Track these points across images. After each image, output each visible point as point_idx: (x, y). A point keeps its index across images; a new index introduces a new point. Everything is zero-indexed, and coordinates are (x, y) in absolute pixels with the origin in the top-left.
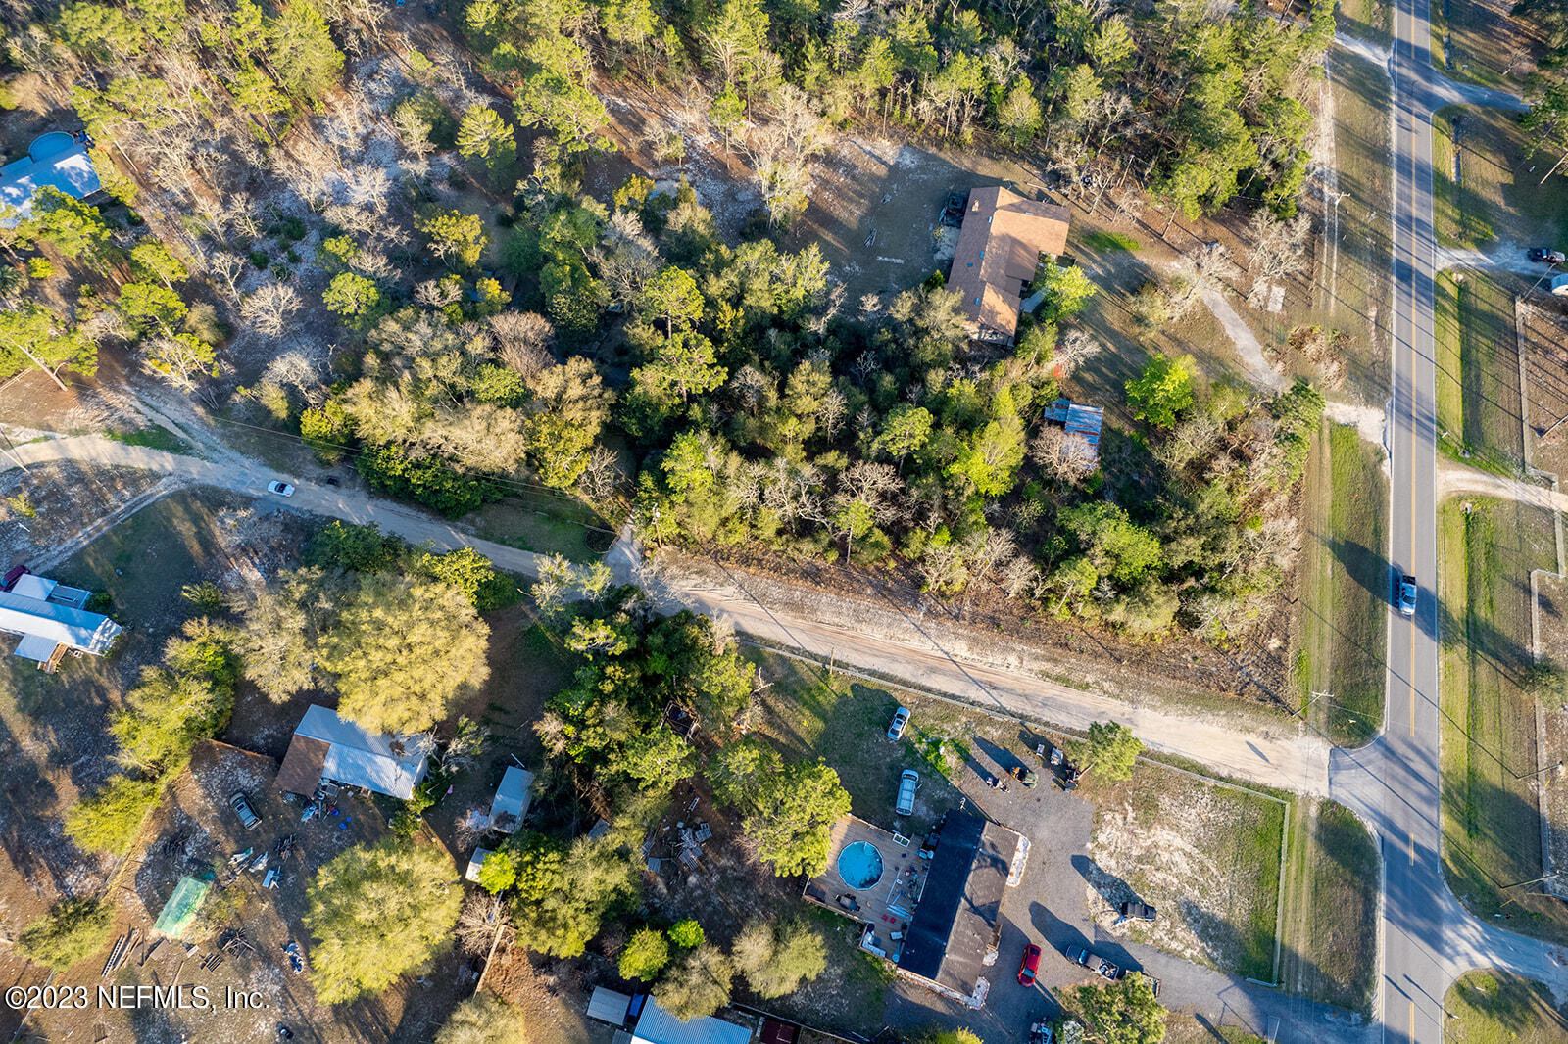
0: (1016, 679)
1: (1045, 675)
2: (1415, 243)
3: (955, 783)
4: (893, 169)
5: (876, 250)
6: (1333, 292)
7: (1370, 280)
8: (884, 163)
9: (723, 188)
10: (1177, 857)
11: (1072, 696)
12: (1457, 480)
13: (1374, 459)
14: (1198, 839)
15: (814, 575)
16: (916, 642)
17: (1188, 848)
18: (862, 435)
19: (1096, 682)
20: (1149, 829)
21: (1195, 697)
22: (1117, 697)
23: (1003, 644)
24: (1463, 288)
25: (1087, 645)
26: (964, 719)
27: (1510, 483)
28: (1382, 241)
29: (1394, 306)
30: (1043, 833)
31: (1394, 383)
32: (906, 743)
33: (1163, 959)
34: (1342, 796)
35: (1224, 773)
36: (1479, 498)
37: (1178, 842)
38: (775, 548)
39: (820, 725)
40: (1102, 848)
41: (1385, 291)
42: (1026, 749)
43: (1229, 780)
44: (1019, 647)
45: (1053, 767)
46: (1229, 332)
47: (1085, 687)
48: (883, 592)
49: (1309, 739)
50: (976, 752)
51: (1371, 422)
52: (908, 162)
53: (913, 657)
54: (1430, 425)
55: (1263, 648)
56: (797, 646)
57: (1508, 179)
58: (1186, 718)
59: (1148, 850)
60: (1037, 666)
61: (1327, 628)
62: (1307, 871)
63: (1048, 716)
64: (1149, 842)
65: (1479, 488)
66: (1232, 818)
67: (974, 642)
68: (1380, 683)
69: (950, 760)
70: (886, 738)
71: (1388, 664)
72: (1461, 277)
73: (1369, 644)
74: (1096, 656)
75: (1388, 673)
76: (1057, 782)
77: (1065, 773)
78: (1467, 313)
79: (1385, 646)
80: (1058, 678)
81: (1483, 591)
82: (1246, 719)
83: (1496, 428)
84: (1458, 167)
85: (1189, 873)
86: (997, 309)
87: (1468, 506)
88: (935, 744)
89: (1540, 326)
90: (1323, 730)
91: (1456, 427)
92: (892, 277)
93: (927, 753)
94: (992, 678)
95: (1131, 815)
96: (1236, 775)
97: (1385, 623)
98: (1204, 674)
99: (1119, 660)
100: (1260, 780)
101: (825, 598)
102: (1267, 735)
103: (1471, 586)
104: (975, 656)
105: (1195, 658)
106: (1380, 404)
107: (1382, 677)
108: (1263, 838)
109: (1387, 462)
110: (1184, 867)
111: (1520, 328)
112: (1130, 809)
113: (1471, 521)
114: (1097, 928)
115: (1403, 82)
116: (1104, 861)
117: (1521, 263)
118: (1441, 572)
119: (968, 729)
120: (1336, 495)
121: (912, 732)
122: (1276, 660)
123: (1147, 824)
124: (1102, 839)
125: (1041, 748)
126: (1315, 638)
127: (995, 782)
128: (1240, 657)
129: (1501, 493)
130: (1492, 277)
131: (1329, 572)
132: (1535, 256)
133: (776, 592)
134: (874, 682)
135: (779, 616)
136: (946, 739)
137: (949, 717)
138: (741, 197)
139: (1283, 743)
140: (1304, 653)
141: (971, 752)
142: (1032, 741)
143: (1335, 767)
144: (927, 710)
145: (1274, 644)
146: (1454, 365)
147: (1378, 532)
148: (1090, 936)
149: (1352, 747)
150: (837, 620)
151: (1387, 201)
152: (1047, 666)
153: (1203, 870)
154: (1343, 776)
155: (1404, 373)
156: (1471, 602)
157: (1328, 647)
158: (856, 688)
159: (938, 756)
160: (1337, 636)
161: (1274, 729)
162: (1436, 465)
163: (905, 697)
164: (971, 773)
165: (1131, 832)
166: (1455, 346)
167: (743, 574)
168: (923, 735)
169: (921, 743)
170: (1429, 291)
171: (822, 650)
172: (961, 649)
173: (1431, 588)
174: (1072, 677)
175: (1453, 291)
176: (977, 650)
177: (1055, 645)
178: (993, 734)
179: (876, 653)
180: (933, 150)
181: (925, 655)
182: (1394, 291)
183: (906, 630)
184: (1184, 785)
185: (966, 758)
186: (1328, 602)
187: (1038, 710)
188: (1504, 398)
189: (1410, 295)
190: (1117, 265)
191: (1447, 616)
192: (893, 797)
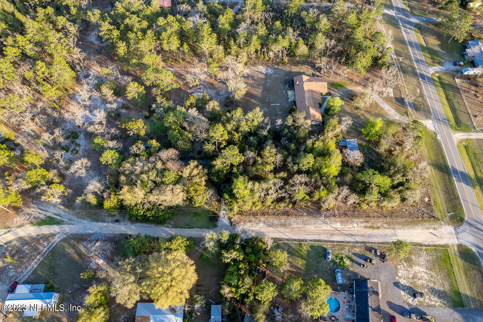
0: (358, 231)
1: (366, 227)
2: (422, 67)
3: (351, 269)
4: (266, 75)
5: (270, 103)
6: (405, 86)
7: (414, 81)
8: (263, 73)
9: (214, 91)
10: (423, 274)
11: (376, 232)
12: (459, 136)
13: (434, 135)
14: (427, 267)
15: (286, 213)
16: (324, 227)
17: (425, 270)
18: (290, 165)
19: (381, 225)
20: (412, 267)
21: (410, 222)
22: (389, 228)
23: (351, 221)
24: (439, 78)
25: (375, 214)
26: (347, 248)
27: (473, 134)
28: (414, 69)
29: (423, 87)
30: (382, 278)
31: (432, 111)
32: (332, 261)
33: (431, 309)
34: (463, 242)
35: (427, 244)
36: (467, 140)
37: (422, 269)
38: (272, 207)
39: (304, 262)
40: (400, 277)
41: (419, 83)
42: (368, 252)
43: (429, 246)
44: (356, 220)
45: (378, 256)
46: (381, 106)
47: (378, 228)
48: (310, 214)
49: (447, 226)
50: (354, 258)
51: (429, 124)
52: (270, 72)
53: (325, 232)
54: (446, 121)
55: (424, 201)
56: (288, 238)
57: (439, 43)
58: (410, 229)
59: (414, 274)
60: (363, 225)
61: (440, 191)
62: (461, 268)
63: (371, 240)
64: (413, 272)
65: (465, 137)
66: (434, 257)
67: (342, 222)
68: (460, 204)
69: (347, 262)
70: (326, 261)
71: (461, 197)
72: (438, 75)
73: (453, 193)
74: (379, 217)
75: (461, 200)
76: (381, 260)
77: (383, 257)
78: (443, 85)
79: (457, 192)
80: (370, 227)
81: (477, 168)
82: (427, 225)
83: (463, 118)
84: (425, 42)
85: (428, 279)
86: (315, 114)
87: (464, 143)
88: (342, 259)
89: (464, 85)
90: (449, 223)
91: (453, 120)
92: (278, 110)
93: (340, 262)
94: (350, 232)
95: (405, 265)
96: (430, 243)
97: (455, 185)
98: (411, 214)
99: (386, 217)
100: (438, 243)
101: (292, 220)
102: (434, 228)
103: (473, 168)
104: (343, 227)
105: (406, 210)
106: (430, 118)
107: (460, 202)
108: (446, 262)
109: (438, 135)
110: (426, 277)
111: (459, 87)
112: (404, 263)
113: (466, 147)
114: (408, 304)
115: (401, 19)
116: (403, 282)
117: (452, 67)
118: (464, 165)
119: (349, 251)
120: (428, 149)
121: (333, 257)
122: (428, 204)
123: (411, 266)
124: (400, 275)
125: (373, 251)
126: (437, 195)
127: (364, 266)
128: (419, 206)
129: (471, 137)
130: (446, 73)
131: (434, 173)
132: (455, 64)
133: (276, 222)
134: (316, 244)
135: (280, 229)
136: (344, 256)
137: (343, 249)
138: (221, 93)
139: (440, 230)
140: (436, 200)
141: (353, 258)
142: (370, 249)
143: (457, 233)
144: (335, 248)
145: (427, 199)
146: (445, 101)
147: (443, 158)
148: (407, 307)
149: (460, 226)
150: (298, 226)
151: (410, 56)
152: (366, 224)
153: (432, 276)
154: (460, 236)
155: (433, 107)
156: (475, 172)
157: (442, 196)
158: (312, 247)
159: (344, 262)
160: (443, 192)
161: (436, 226)
162: (452, 133)
163: (327, 246)
164: (355, 265)
165: (407, 270)
166: (444, 96)
167: (264, 219)
168: (337, 257)
169: (337, 259)
170: (431, 80)
171: (296, 237)
172: (338, 226)
173: (464, 171)
174: (374, 226)
175: (437, 79)
176: (343, 225)
177: (366, 217)
178: (357, 250)
179: (314, 234)
180: (276, 66)
181: (328, 230)
182: (422, 83)
183: (320, 224)
184: (417, 251)
185: (352, 260)
186: (437, 182)
187: (368, 239)
188: (462, 108)
189: (426, 83)
190: (343, 92)
191: (470, 178)
192: (335, 280)
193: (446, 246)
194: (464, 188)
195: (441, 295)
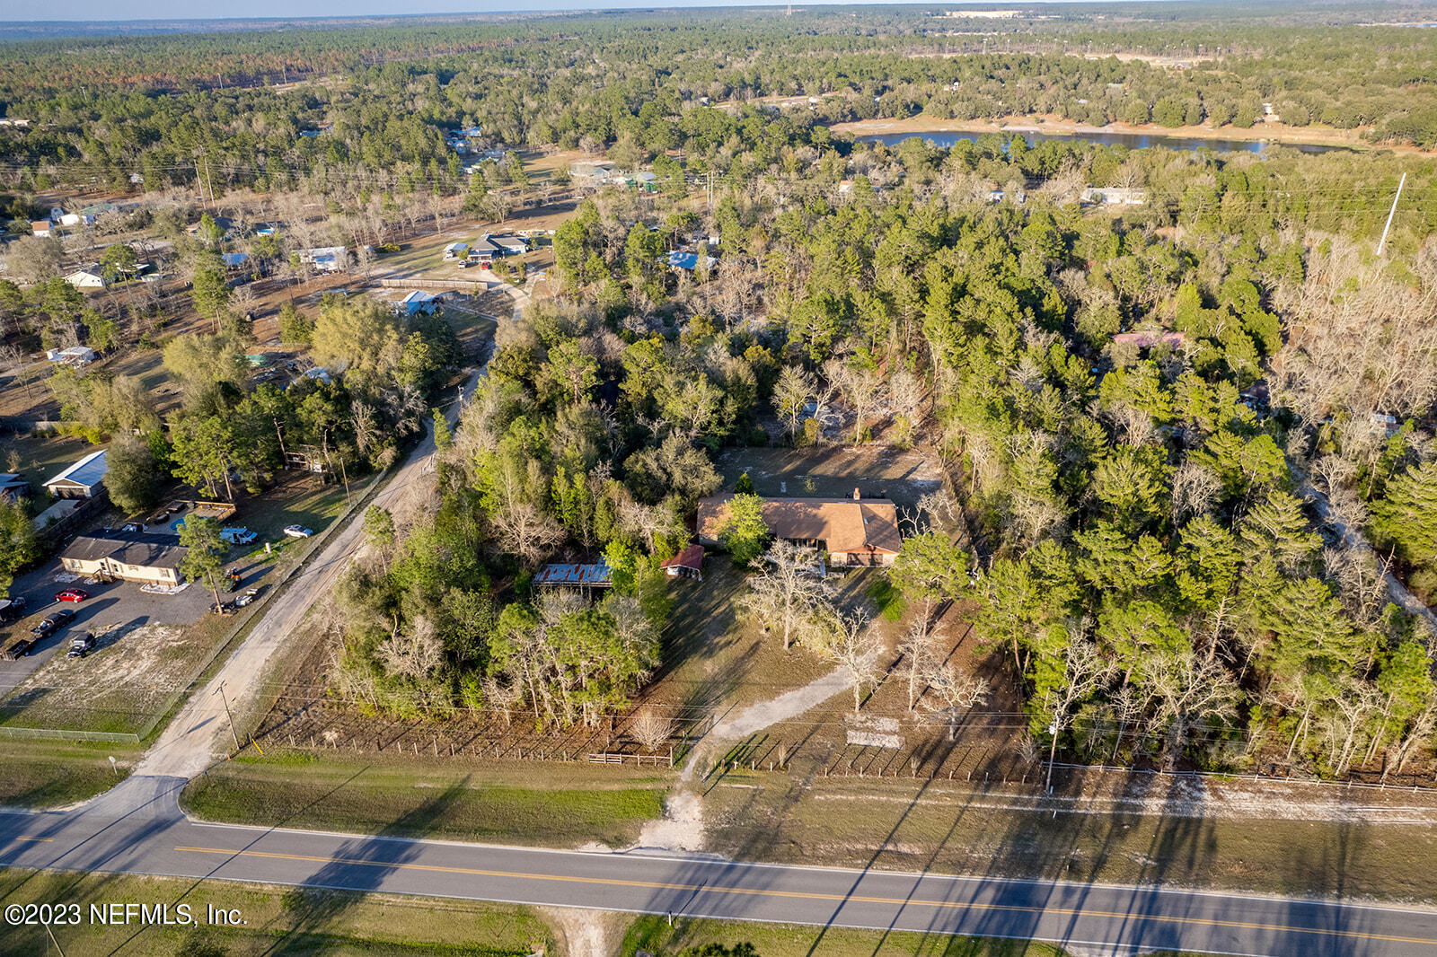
10: (121, 672)
11: (303, 608)
13: (609, 834)
14: (133, 685)
17: (126, 679)
19: (309, 619)
20: (155, 654)
21: (280, 678)
22: (293, 632)
30: (180, 599)
34: (129, 785)
35: (191, 700)
37: (135, 673)
40: (153, 630)
42: (258, 588)
43: (182, 702)
47: (306, 614)
49: (207, 763)
50: (262, 566)
51: (676, 833)
55: (328, 726)
58: (259, 675)
59: (138, 655)
61: (342, 780)
62: (61, 758)
63: (287, 596)
66: (142, 705)
69: (261, 556)
71: (278, 830)
73: (313, 814)
75: (267, 829)
76: (222, 604)
77: (228, 607)
79: (305, 827)
82: (246, 714)
85: (102, 680)
87: (537, 951)
90: (212, 772)
95: (173, 644)
96: (187, 707)
98: (305, 686)
100: (174, 725)
105: (324, 679)
107: (265, 823)
109: (604, 849)
110: (112, 676)
112: (179, 642)
116: (140, 632)
119: (285, 562)
120: (540, 794)
121: (292, 538)
122: (311, 739)
123: (162, 653)
124: (160, 630)
126: (331, 770)
128: (319, 709)
131: (422, 785)
134: (337, 524)
136: (280, 553)
137: (298, 554)
139: (210, 740)
140: (313, 760)
142: (264, 590)
143: (164, 781)
145: (330, 736)
149: (182, 795)
154: (151, 787)
157: (318, 782)
162: (610, 911)
163: (322, 536)
165: (158, 645)
168: (287, 544)
169: (281, 544)
178: (277, 572)
185: (260, 563)
186: (379, 783)
193: (150, 740)
194: (312, 859)
195: (41, 692)
